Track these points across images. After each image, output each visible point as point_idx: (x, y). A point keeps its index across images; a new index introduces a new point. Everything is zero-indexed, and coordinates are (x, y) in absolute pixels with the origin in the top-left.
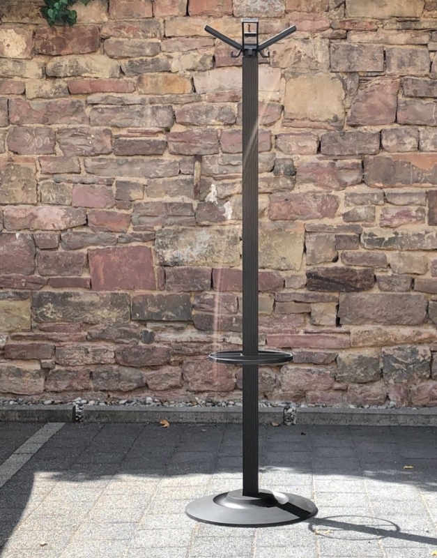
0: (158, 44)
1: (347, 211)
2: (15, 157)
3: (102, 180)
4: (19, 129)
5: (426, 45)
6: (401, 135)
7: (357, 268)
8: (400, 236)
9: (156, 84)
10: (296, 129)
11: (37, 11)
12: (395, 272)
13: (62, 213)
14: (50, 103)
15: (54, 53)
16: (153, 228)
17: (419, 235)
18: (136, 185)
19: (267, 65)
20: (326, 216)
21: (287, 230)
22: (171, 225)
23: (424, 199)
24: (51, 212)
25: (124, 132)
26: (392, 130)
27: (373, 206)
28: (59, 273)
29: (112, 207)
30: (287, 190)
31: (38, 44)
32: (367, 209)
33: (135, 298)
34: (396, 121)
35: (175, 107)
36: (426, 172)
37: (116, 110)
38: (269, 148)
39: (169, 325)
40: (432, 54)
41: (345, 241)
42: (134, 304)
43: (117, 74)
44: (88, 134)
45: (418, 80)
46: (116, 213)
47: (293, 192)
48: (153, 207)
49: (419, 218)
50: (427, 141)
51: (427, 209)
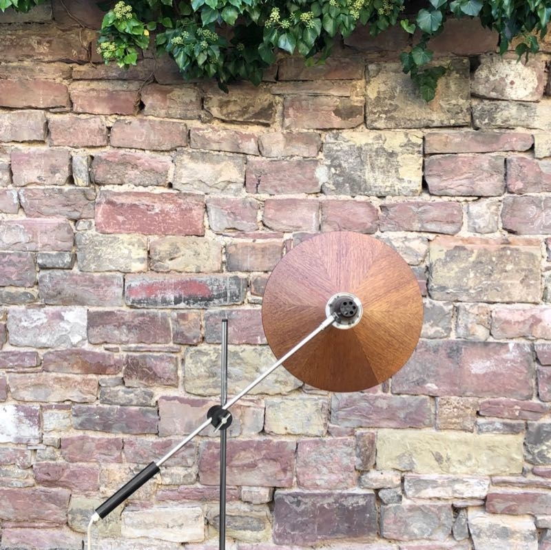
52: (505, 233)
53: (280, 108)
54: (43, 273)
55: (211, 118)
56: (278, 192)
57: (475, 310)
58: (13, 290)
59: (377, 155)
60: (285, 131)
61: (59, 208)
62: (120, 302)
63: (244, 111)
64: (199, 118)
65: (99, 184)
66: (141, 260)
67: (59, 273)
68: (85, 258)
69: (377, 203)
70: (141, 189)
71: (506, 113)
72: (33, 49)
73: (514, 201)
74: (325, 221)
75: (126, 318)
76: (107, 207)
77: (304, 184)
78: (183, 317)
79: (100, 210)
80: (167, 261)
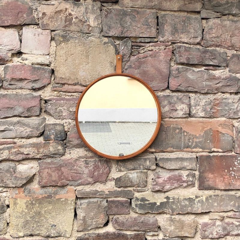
1: (119, 176)
5: (199, 12)
6: (173, 101)
7: (128, 233)
8: (171, 200)
10: (67, 94)
12: (166, 236)
17: (190, 200)
19: (36, 27)
20: (97, 182)
21: (57, 197)
23: (195, 163)
26: (164, 96)
27: (146, 171)
30: (57, 156)
32: (139, 174)
34: (168, 88)
36: (197, 138)
38: (38, 113)
40: (204, 21)
41: (117, 206)
45: (190, 48)
47: (63, 158)
49: (190, 183)
50: (198, 107)
51: (197, 173)
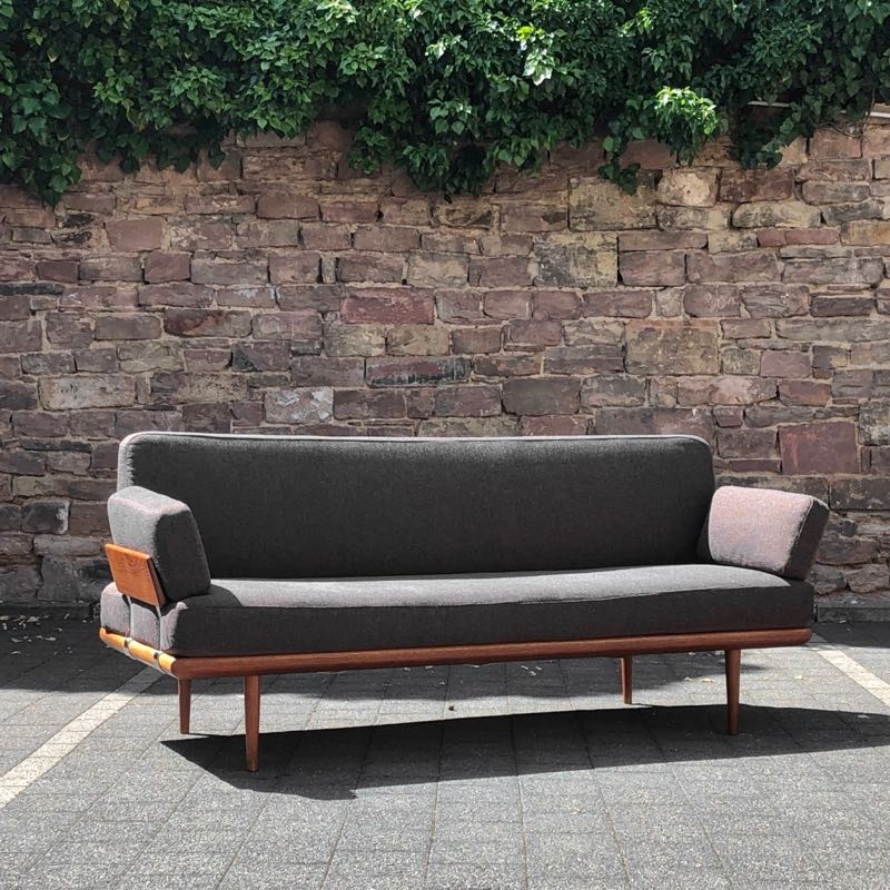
0: (868, 187)
2: (692, 320)
3: (796, 345)
4: (698, 288)
9: (865, 232)
11: (723, 152)
13: (749, 383)
14: (735, 258)
15: (743, 200)
16: (857, 400)
18: (838, 351)
22: (879, 397)
24: (734, 384)
25: (823, 289)
28: (744, 454)
29: (808, 377)
31: (724, 190)
33: (834, 483)
35: (885, 260)
37: (816, 265)
39: (875, 514)
42: (833, 490)
43: (818, 223)
44: (781, 293)
46: (813, 383)
48: (859, 376)
52: (688, 316)
53: (497, 215)
54: (294, 359)
55: (439, 224)
56: (497, 286)
57: (664, 382)
58: (269, 374)
59: (579, 253)
60: (502, 234)
61: (310, 303)
62: (361, 382)
63: (467, 218)
64: (430, 224)
65: (344, 282)
66: (380, 346)
67: (308, 358)
68: (331, 345)
69: (580, 293)
70: (379, 285)
71: (684, 217)
72: (289, 169)
73: (694, 290)
74: (536, 309)
75: (367, 396)
76: (351, 300)
77: (518, 278)
78: (417, 394)
79: (345, 304)
80: (402, 346)
